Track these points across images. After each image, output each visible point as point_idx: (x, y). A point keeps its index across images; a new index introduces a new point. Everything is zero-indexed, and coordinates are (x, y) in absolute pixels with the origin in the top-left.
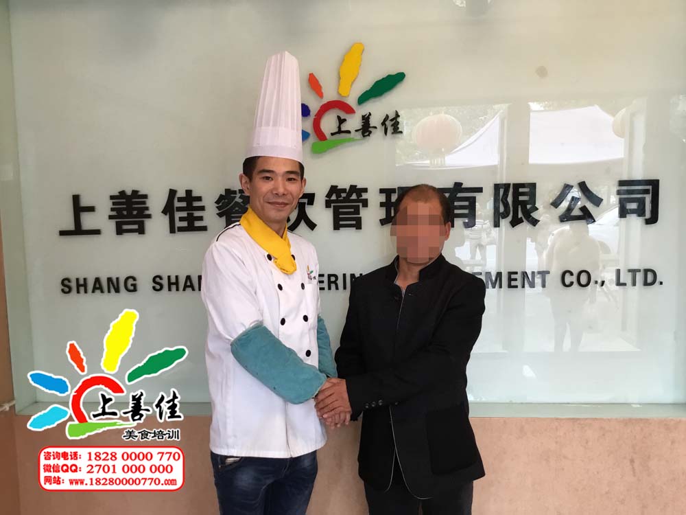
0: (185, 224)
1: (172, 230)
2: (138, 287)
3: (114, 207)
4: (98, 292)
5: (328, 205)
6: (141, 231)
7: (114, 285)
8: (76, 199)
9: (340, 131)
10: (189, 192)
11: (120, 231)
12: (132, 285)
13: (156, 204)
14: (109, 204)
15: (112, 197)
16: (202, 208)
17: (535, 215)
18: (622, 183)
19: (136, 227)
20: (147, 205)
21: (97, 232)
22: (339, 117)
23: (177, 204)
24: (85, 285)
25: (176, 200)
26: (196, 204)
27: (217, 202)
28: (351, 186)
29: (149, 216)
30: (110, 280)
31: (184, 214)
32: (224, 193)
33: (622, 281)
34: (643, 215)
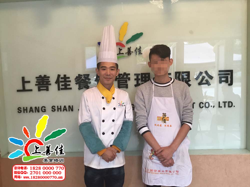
0: (63, 87)
1: (59, 89)
2: (46, 110)
3: (37, 81)
4: (31, 112)
6: (47, 90)
7: (37, 110)
8: (23, 78)
9: (120, 53)
10: (65, 75)
11: (39, 90)
12: (44, 109)
13: (53, 80)
15: (36, 78)
16: (70, 81)
17: (190, 83)
18: (220, 71)
19: (45, 88)
20: (50, 80)
21: (31, 90)
22: (119, 48)
23: (61, 80)
24: (26, 110)
25: (60, 78)
26: (67, 80)
27: (75, 79)
28: (124, 73)
29: (50, 84)
30: (36, 108)
31: (63, 83)
32: (78, 76)
34: (228, 82)
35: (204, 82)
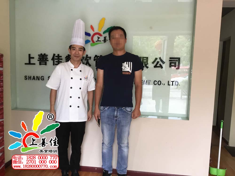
0: (57, 63)
1: (54, 65)
2: (44, 79)
4: (34, 80)
5: (94, 60)
6: (46, 64)
7: (38, 78)
8: (29, 55)
9: (98, 41)
10: (58, 55)
11: (40, 64)
12: (43, 78)
13: (50, 57)
14: (38, 57)
15: (39, 55)
16: (62, 59)
17: (147, 65)
18: (170, 58)
19: (44, 63)
20: (48, 58)
21: (34, 64)
22: (98, 37)
23: (55, 58)
24: (31, 78)
25: (55, 57)
26: (60, 58)
27: (66, 58)
28: (100, 55)
29: (48, 61)
30: (37, 77)
31: (57, 60)
32: (67, 56)
33: (169, 84)
34: (176, 67)
35: (158, 65)
